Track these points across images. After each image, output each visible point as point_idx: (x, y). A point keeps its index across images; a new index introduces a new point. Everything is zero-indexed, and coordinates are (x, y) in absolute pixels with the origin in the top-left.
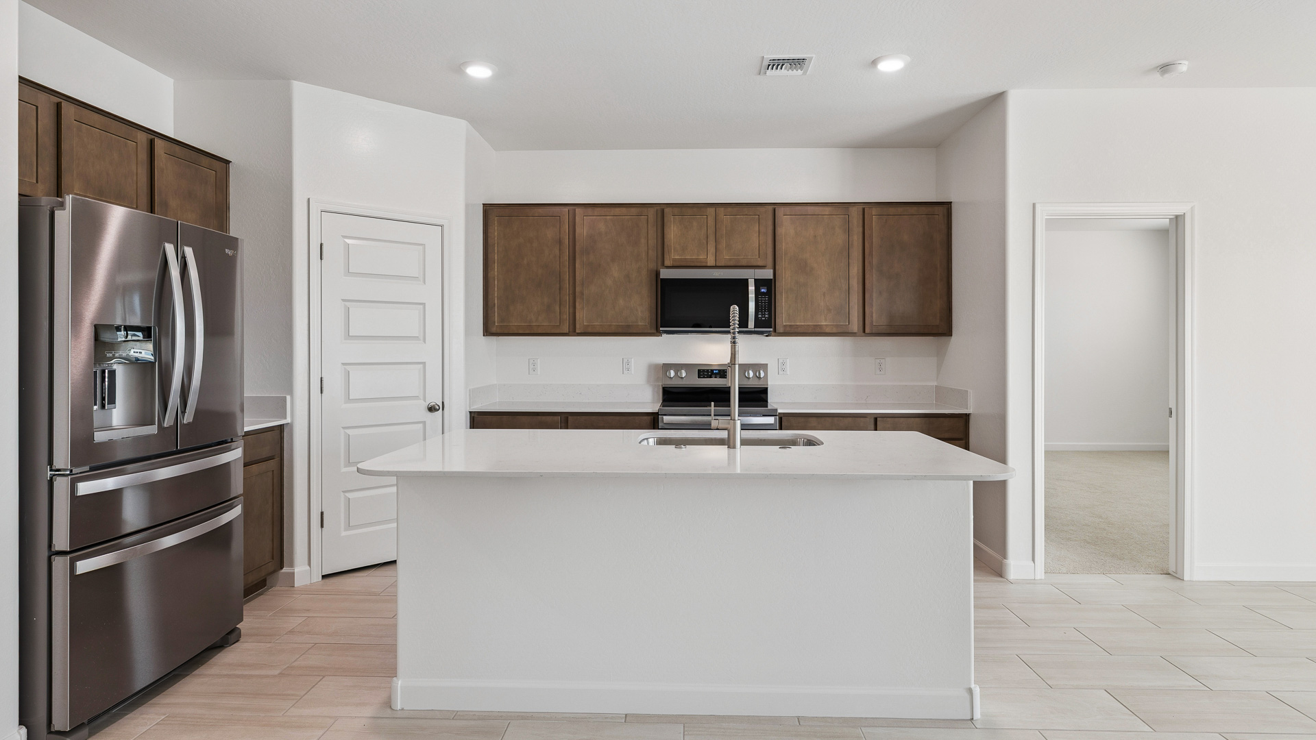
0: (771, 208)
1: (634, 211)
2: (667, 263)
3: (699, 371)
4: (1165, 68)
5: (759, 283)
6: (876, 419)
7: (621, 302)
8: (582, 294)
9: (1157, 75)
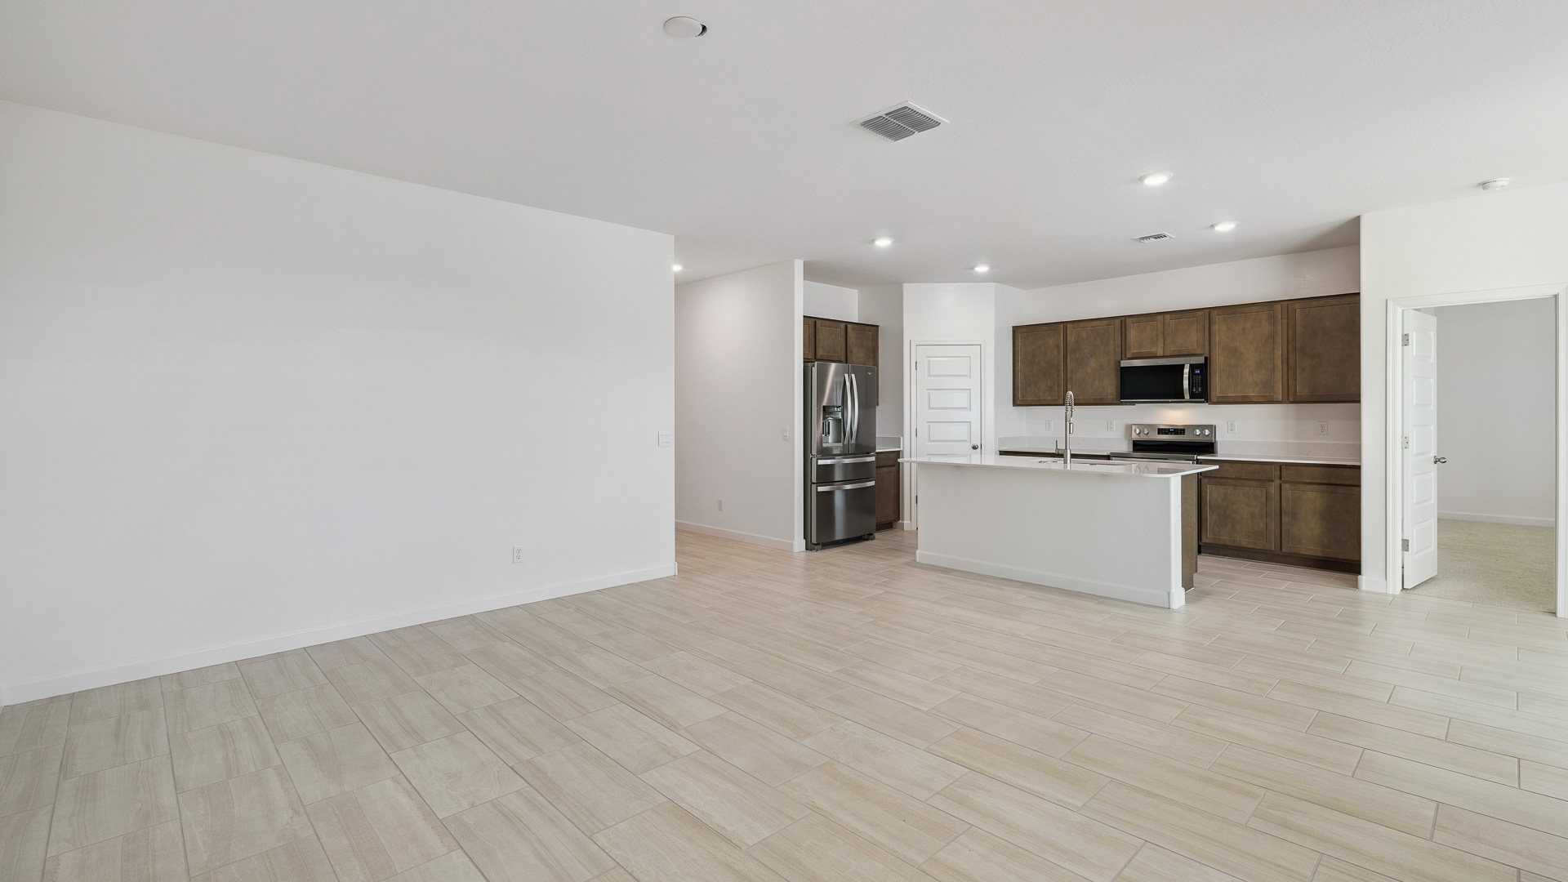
0: (1207, 311)
1: (1105, 322)
2: (1128, 356)
3: (1159, 429)
4: (1484, 185)
5: (1192, 367)
6: (1281, 467)
7: (1097, 383)
8: (1071, 378)
9: (1481, 189)
